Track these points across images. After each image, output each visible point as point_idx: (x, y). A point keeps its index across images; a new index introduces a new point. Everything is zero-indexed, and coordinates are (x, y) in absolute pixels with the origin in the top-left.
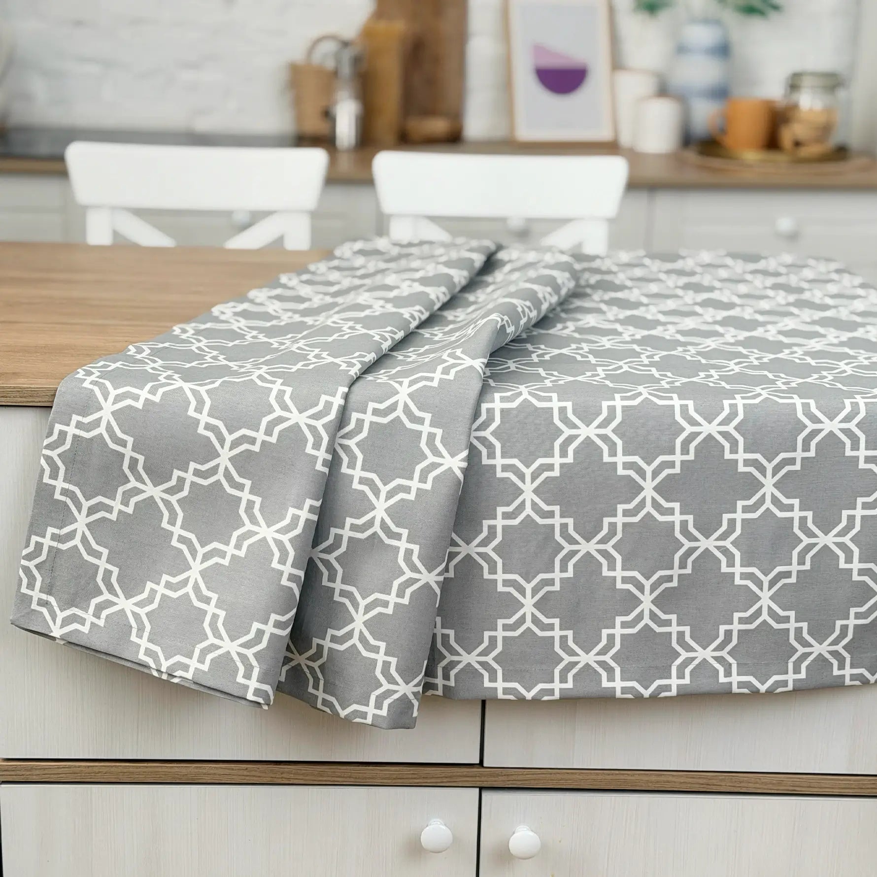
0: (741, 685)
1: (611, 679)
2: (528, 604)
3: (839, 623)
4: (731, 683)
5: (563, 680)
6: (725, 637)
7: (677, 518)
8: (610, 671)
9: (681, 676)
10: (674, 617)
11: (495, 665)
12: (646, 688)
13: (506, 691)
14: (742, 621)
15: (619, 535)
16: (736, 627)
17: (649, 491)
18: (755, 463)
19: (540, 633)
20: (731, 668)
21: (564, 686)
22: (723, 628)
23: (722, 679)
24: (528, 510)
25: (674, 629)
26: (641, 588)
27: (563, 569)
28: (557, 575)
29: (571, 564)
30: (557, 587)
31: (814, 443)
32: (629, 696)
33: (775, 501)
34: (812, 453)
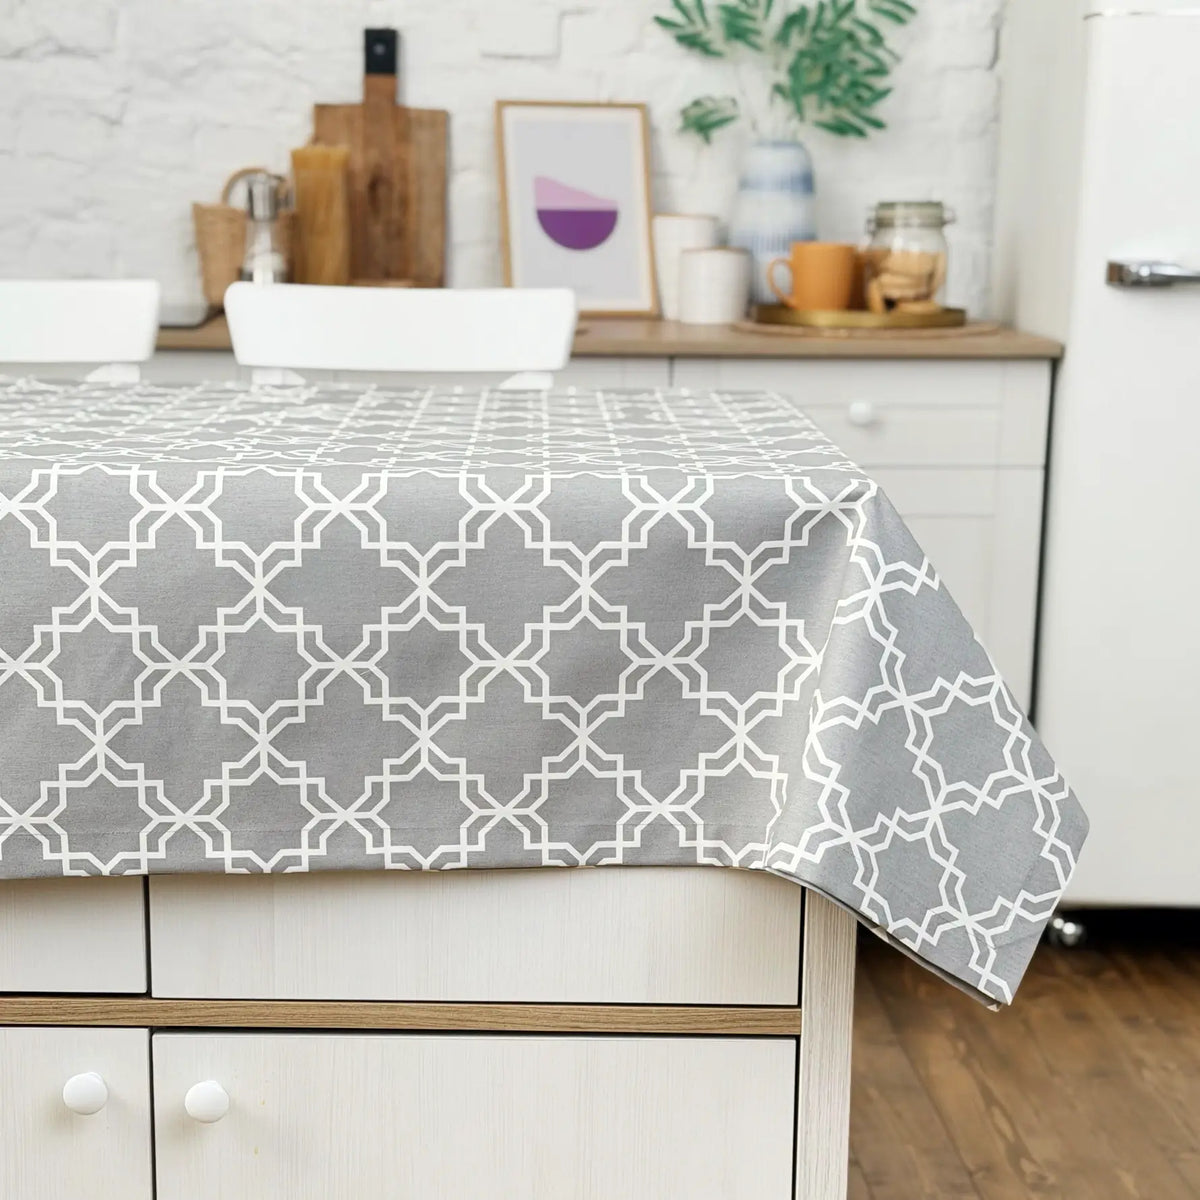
0: (396, 857)
1: (218, 847)
2: (100, 742)
3: (528, 778)
4: (382, 856)
5: (153, 847)
6: (373, 793)
7: (300, 629)
8: (216, 835)
9: (314, 844)
10: (302, 765)
11: (58, 829)
12: (266, 860)
13: (74, 864)
14: (394, 770)
15: (221, 651)
16: (387, 778)
17: (259, 591)
18: (402, 555)
19: (118, 783)
20: (382, 835)
21: (153, 855)
22: (369, 780)
23: (370, 850)
24: (95, 613)
25: (303, 781)
26: (254, 724)
27: (147, 694)
28: (138, 703)
29: (157, 689)
30: (138, 720)
31: (482, 530)
32: (244, 871)
33: (433, 608)
34: (480, 544)
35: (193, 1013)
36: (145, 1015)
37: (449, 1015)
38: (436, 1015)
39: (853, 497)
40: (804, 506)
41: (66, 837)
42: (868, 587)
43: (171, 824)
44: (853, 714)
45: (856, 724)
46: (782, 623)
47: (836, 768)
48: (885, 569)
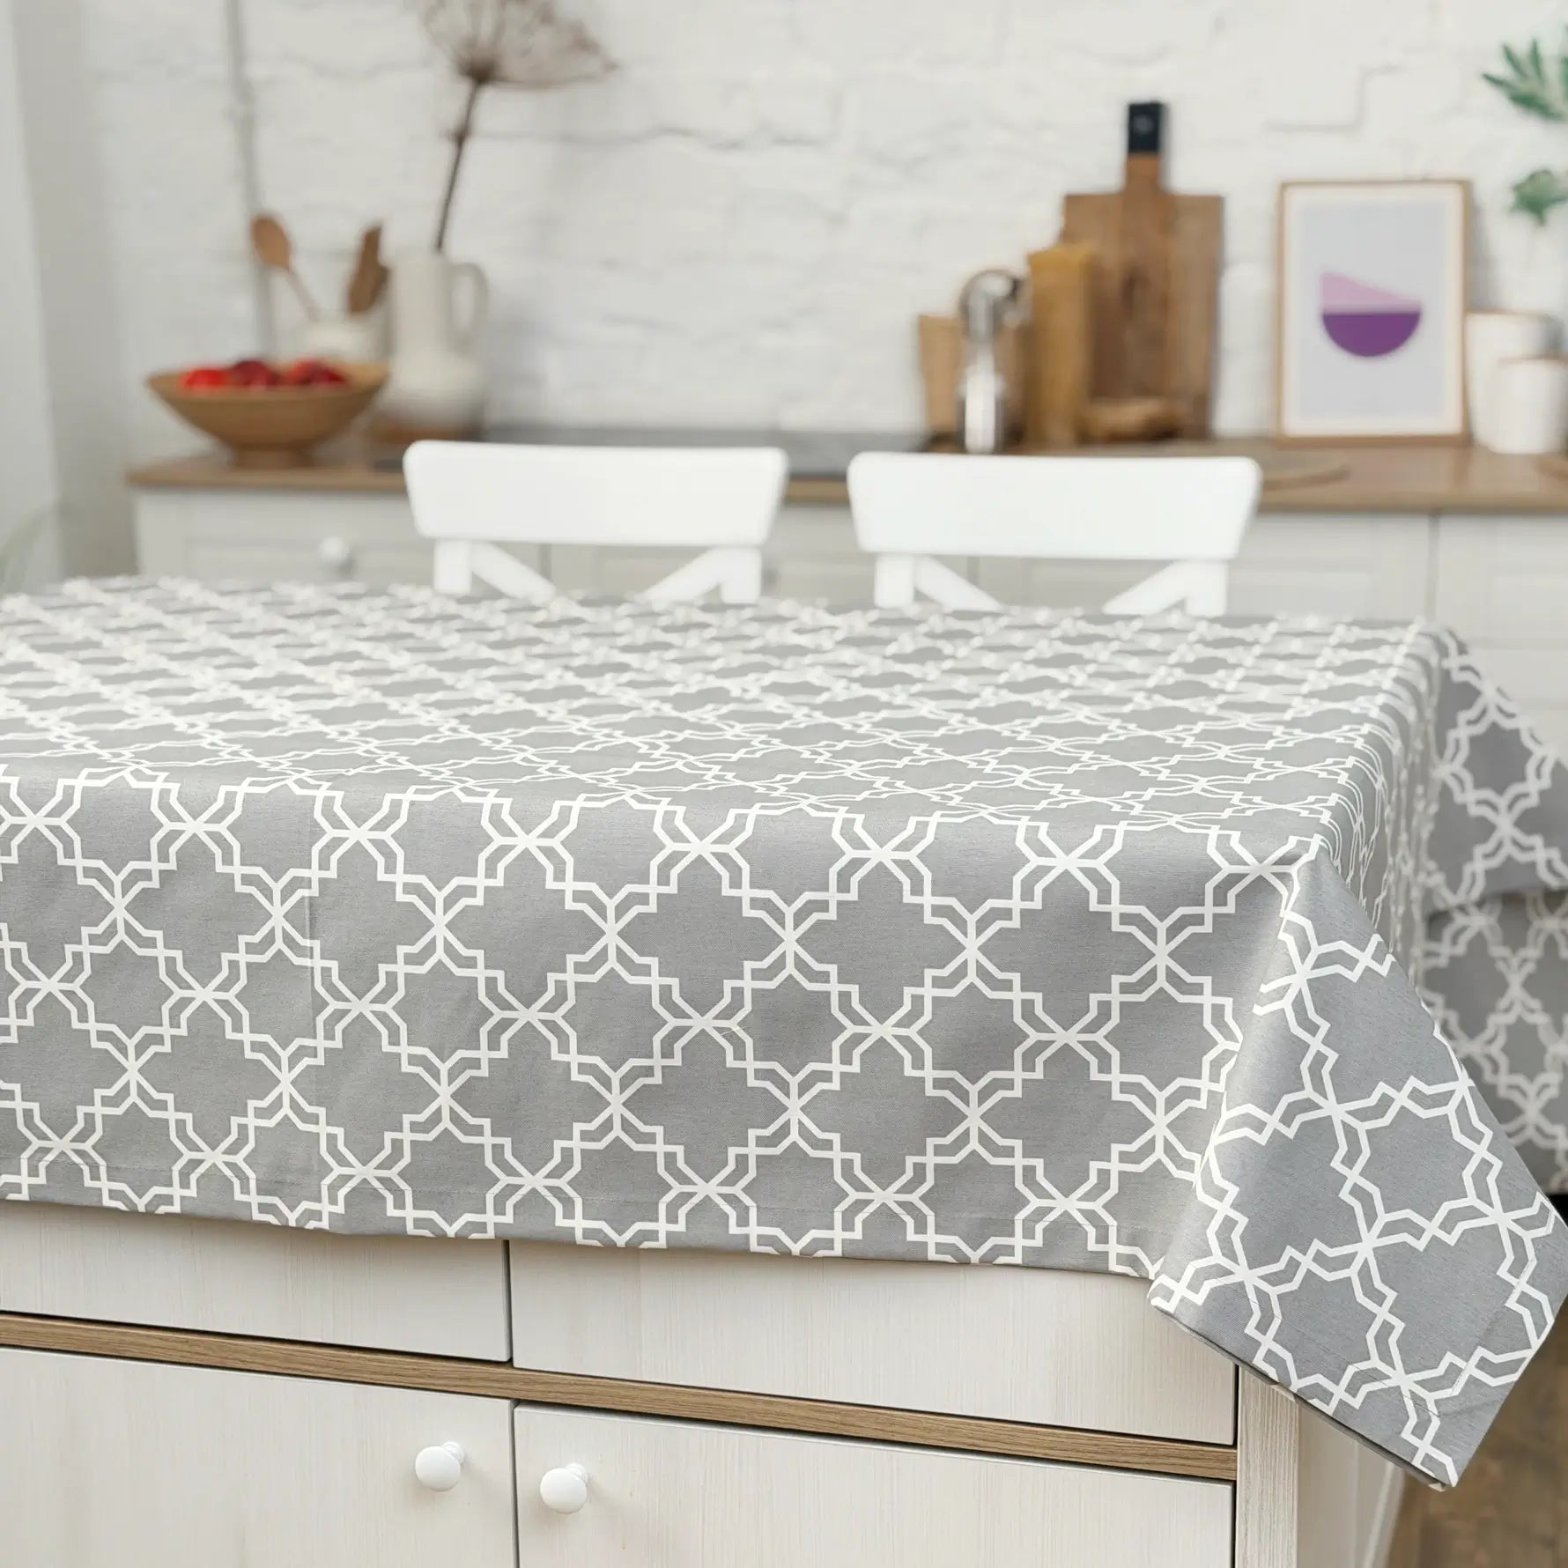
0: (762, 1240)
1: (569, 1214)
2: (445, 1094)
3: (910, 1161)
4: (747, 1237)
5: (500, 1210)
6: (737, 1166)
7: (655, 981)
8: (568, 1203)
9: (672, 1219)
10: (659, 1130)
11: (403, 1185)
12: (620, 1233)
13: (418, 1223)
14: (761, 1141)
15: (571, 1001)
16: (752, 1151)
17: (611, 938)
18: (766, 905)
19: (464, 1139)
20: (747, 1213)
21: (500, 1219)
22: (733, 1152)
23: (734, 1229)
24: (440, 954)
25: (660, 1148)
26: (606, 1083)
27: (494, 1045)
28: (484, 1054)
29: (505, 1039)
30: (484, 1072)
31: (855, 880)
32: (595, 1243)
33: (800, 964)
34: (853, 896)
35: (556, 1388)
36: (505, 1385)
37: (832, 1417)
38: (817, 1415)
39: (1288, 860)
40: (1227, 869)
41: (411, 1192)
42: (1292, 971)
43: (520, 1187)
44: (1259, 1126)
45: (1262, 1139)
46: (1207, 1000)
47: (1233, 1191)
48: (1317, 950)
